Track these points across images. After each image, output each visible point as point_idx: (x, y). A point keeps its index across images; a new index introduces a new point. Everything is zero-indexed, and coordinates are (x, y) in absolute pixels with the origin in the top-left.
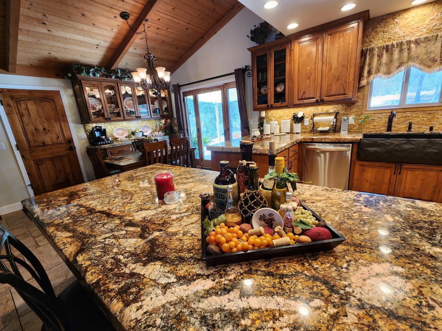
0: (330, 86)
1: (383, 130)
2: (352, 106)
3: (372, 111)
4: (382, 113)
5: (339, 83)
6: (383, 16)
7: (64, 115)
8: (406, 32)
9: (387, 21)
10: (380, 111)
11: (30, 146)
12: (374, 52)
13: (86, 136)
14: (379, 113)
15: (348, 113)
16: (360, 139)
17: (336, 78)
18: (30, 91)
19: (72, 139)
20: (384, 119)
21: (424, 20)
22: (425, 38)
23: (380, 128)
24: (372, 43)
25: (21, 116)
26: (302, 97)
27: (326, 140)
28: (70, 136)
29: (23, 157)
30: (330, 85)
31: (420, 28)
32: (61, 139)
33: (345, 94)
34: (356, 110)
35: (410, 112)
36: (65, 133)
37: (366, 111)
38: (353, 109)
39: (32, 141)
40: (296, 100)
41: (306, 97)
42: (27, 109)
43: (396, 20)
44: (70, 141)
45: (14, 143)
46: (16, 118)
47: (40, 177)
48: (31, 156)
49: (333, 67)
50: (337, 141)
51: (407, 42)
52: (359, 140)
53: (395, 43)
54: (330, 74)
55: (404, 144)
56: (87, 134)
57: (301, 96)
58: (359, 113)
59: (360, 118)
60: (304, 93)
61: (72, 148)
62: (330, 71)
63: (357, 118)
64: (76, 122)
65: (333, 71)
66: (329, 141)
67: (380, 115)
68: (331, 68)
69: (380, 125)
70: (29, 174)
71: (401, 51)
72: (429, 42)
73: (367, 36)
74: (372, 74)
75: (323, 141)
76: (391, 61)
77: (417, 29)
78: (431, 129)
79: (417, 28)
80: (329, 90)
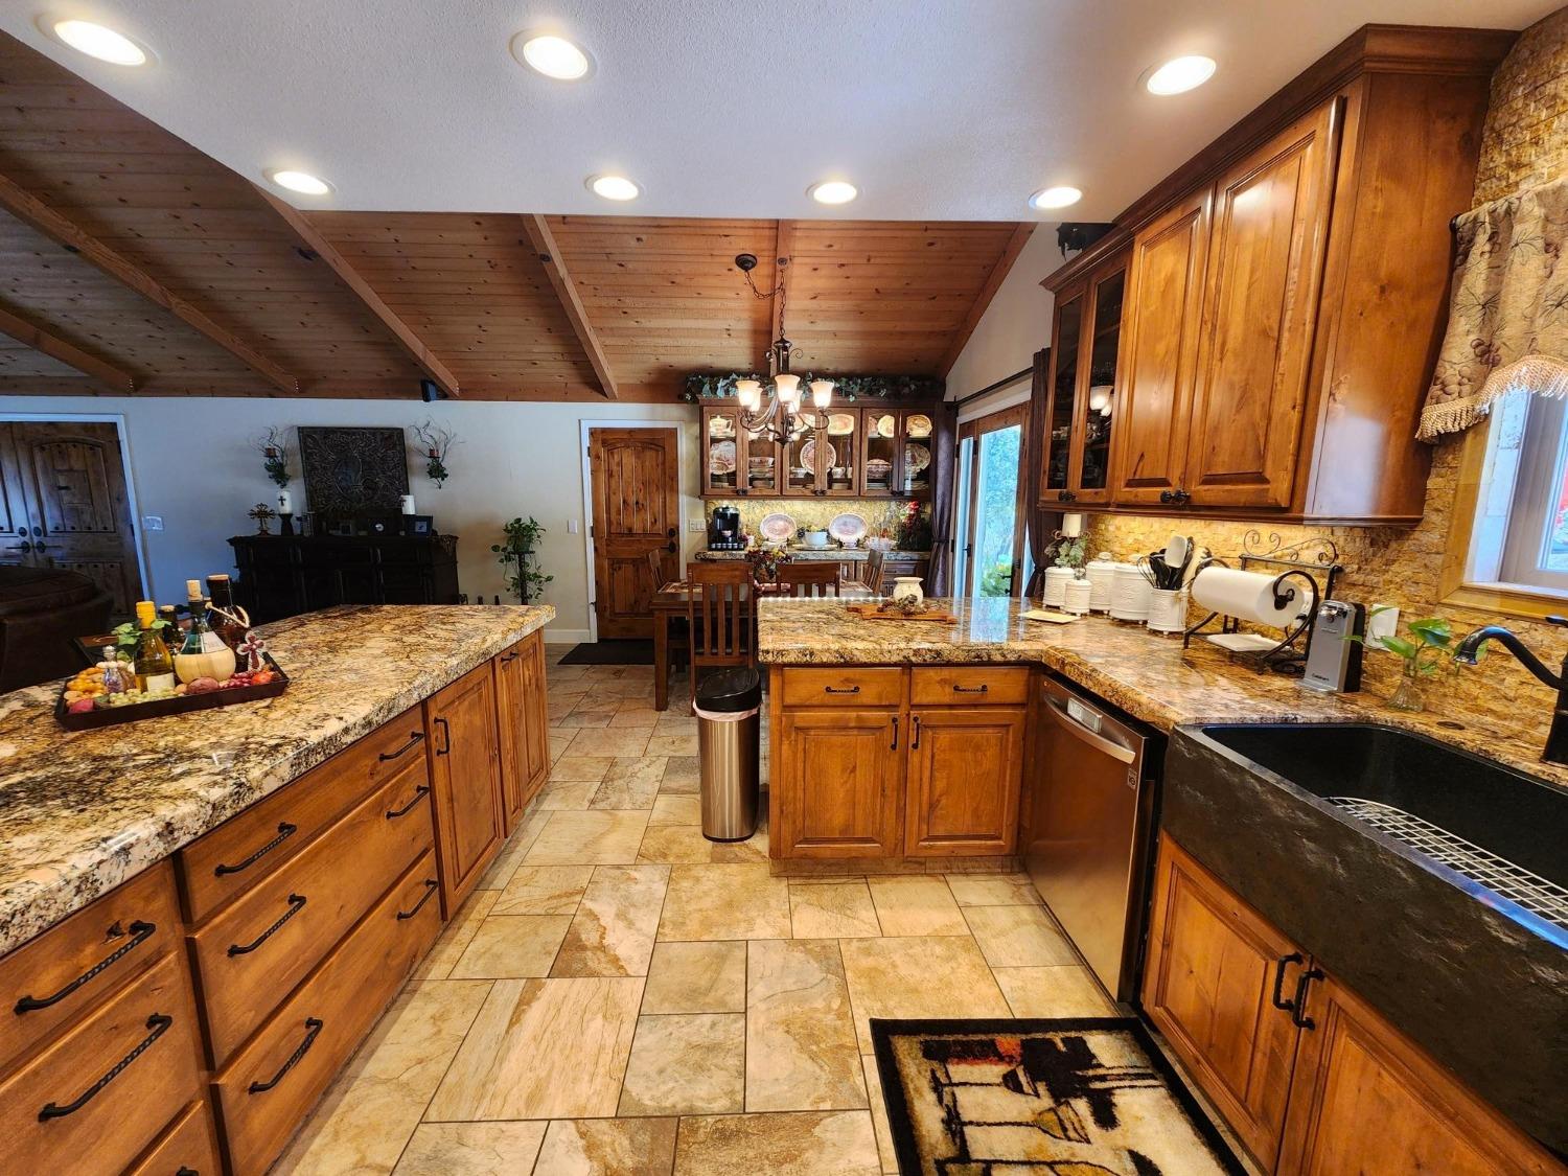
0: (1214, 431)
2: (1394, 545)
5: (1243, 418)
7: (674, 478)
11: (609, 533)
12: (1520, 229)
13: (704, 527)
14: (1534, 620)
15: (1373, 579)
17: (1238, 393)
18: (631, 431)
19: (678, 527)
24: (1524, 172)
25: (610, 475)
26: (1135, 473)
27: (1089, 683)
28: (675, 523)
29: (596, 549)
30: (1217, 430)
32: (660, 525)
33: (1260, 478)
36: (668, 515)
37: (1463, 588)
38: (1395, 568)
39: (615, 523)
40: (1123, 484)
41: (1146, 475)
42: (620, 464)
44: (674, 532)
45: (589, 523)
46: (603, 477)
47: (611, 594)
48: (608, 552)
49: (1231, 341)
50: (1114, 701)
55: (1310, 834)
56: (707, 521)
57: (1133, 471)
58: (1425, 593)
60: (1142, 455)
61: (674, 548)
62: (1221, 359)
64: (692, 494)
65: (1228, 359)
66: (1096, 690)
68: (1224, 343)
70: (597, 583)
73: (1499, 136)
74: (1494, 363)
75: (1084, 683)
80: (1209, 449)
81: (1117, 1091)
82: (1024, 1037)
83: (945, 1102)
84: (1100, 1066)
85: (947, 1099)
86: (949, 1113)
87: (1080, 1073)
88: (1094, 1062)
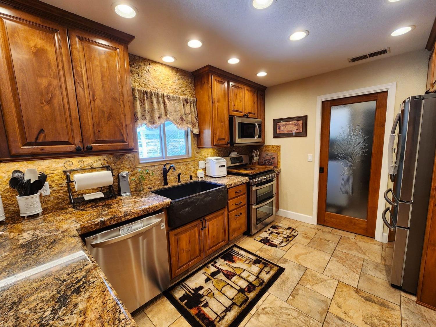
0: (97, 125)
1: (158, 184)
3: (146, 164)
4: (154, 166)
5: (111, 123)
6: (135, 56)
8: (158, 85)
9: (140, 64)
10: (152, 163)
12: (136, 94)
14: (151, 166)
15: (119, 167)
16: (171, 202)
17: (106, 115)
20: (157, 172)
21: (168, 80)
22: (173, 97)
23: (155, 183)
26: (36, 139)
27: (128, 217)
30: (99, 125)
31: (167, 86)
33: (123, 141)
34: (127, 163)
35: (174, 164)
37: (140, 164)
38: (123, 162)
40: (19, 144)
43: (148, 68)
49: (97, 96)
50: (144, 214)
51: (161, 94)
52: (169, 204)
53: (153, 92)
54: (95, 107)
57: (35, 137)
58: (132, 167)
59: (134, 173)
62: (94, 100)
63: (131, 173)
65: (97, 101)
66: (133, 217)
67: (153, 168)
68: (94, 95)
69: (155, 179)
71: (158, 102)
72: (175, 101)
74: (138, 120)
75: (123, 219)
76: (152, 110)
77: (165, 86)
78: (191, 177)
79: (165, 84)
80: (96, 131)
81: (192, 288)
82: (188, 309)
83: (224, 314)
84: (186, 293)
85: (223, 314)
86: (226, 312)
87: (192, 295)
88: (185, 294)
